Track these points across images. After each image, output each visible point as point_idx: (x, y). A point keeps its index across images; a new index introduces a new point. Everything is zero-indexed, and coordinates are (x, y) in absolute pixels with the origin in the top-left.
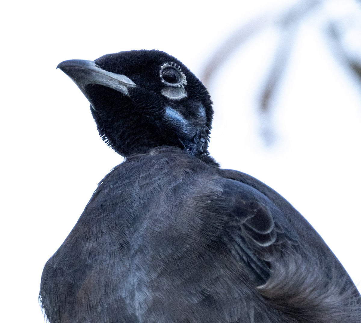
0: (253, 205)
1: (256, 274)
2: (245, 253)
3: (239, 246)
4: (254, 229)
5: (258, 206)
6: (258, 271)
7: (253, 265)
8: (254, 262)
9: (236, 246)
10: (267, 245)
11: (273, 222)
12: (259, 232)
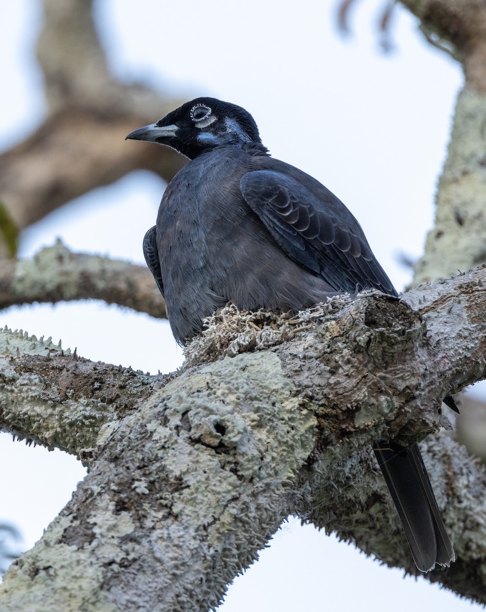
0: (277, 188)
1: (280, 234)
2: (272, 221)
3: (268, 217)
4: (277, 206)
5: (279, 188)
6: (281, 233)
7: (277, 229)
8: (278, 226)
9: (265, 217)
10: (287, 214)
11: (289, 197)
12: (280, 207)
